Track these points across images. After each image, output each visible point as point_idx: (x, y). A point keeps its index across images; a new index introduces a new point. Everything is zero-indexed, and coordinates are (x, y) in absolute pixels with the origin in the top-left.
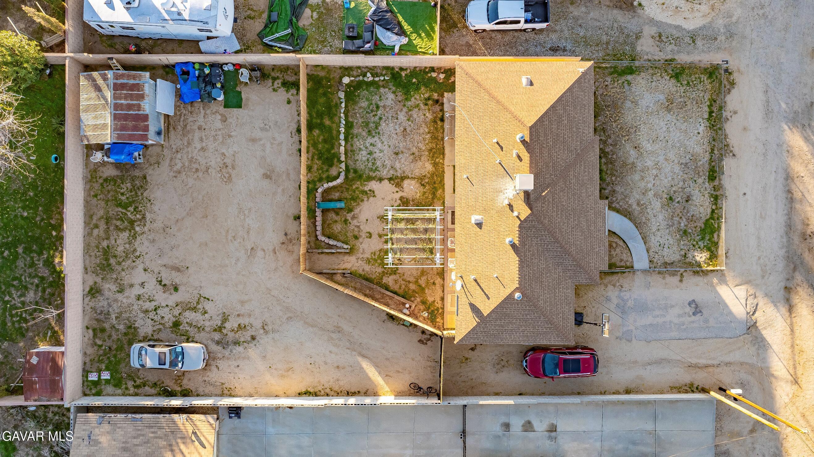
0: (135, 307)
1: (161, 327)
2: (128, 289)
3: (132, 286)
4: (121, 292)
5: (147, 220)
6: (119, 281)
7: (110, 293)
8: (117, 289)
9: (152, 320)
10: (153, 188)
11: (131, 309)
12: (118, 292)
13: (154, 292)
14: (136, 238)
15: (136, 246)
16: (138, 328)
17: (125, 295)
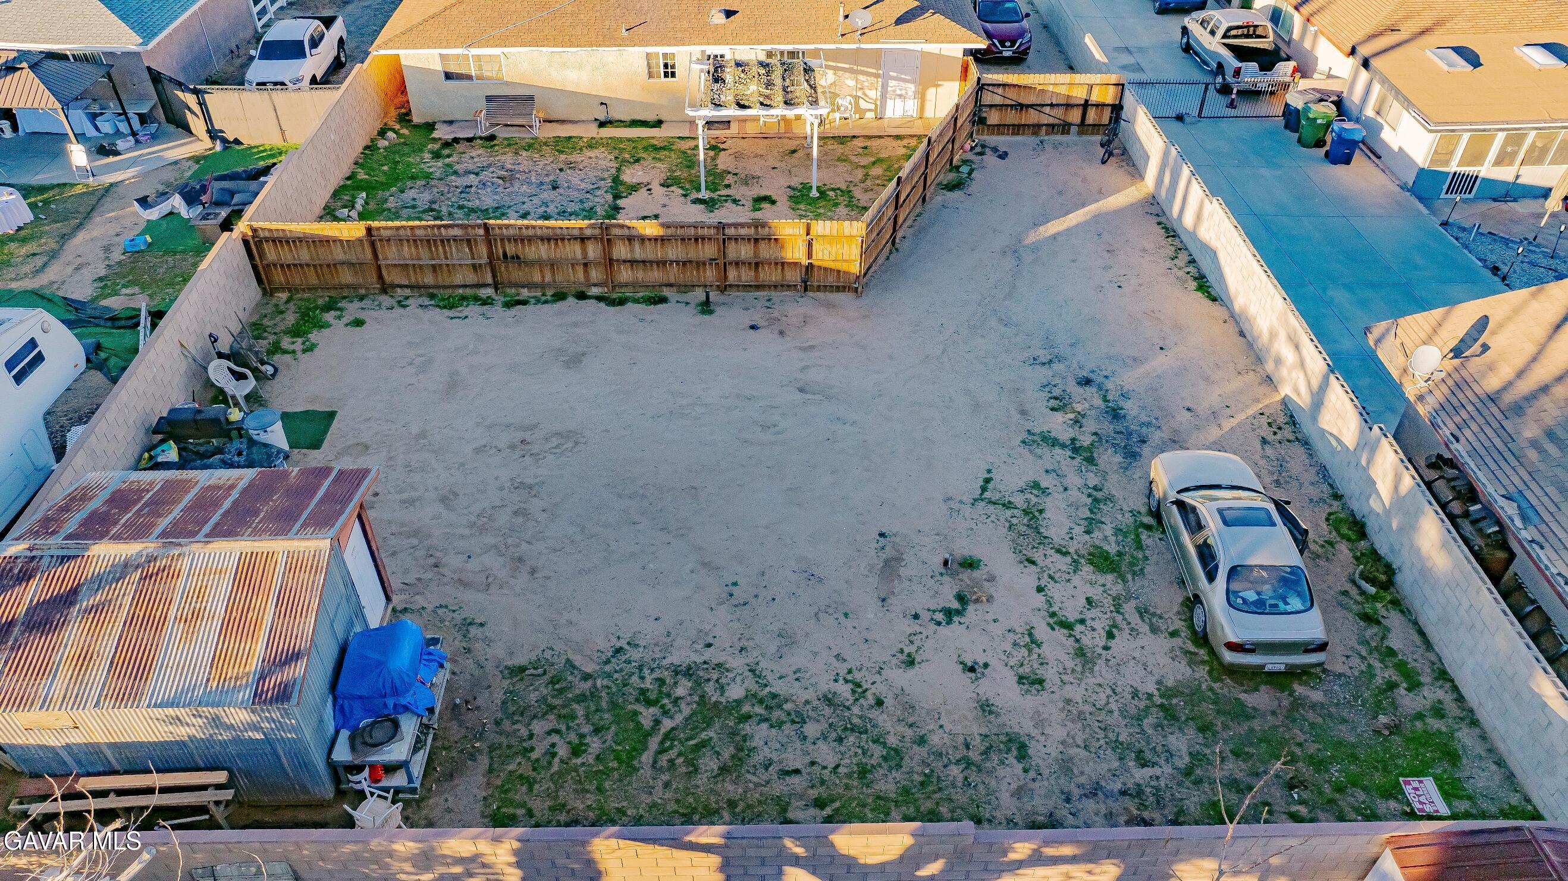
0: (1076, 693)
1: (1129, 608)
2: (1003, 719)
3: (986, 708)
4: (1023, 748)
5: (699, 660)
6: (974, 755)
7: (1040, 787)
8: (1011, 760)
9: (1110, 635)
10: (567, 641)
11: (1088, 708)
12: (1023, 754)
13: (997, 630)
14: (775, 696)
15: (811, 694)
16: (1159, 682)
17: (1035, 732)
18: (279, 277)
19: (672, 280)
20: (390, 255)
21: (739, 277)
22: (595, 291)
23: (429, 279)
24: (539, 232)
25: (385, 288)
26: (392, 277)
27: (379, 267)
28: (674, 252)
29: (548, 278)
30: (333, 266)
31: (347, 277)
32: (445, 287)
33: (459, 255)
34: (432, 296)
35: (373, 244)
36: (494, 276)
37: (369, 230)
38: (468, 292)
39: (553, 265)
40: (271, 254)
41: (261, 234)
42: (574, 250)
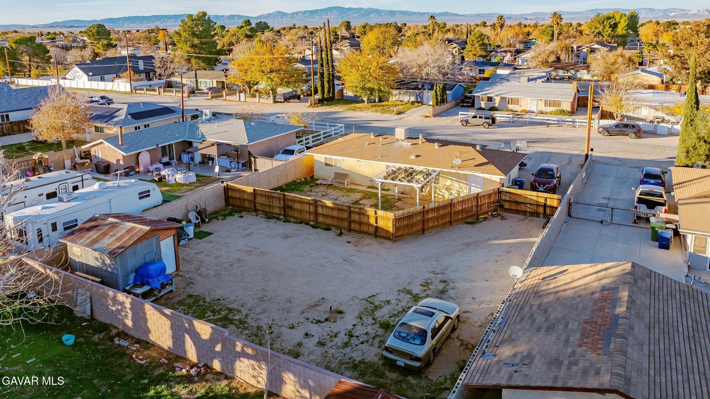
0: (332, 351)
1: (378, 339)
2: (301, 348)
3: (299, 344)
5: (236, 308)
9: (362, 343)
11: (330, 356)
13: (327, 329)
14: (246, 322)
15: (255, 325)
16: (363, 359)
18: (231, 201)
19: (334, 224)
20: (259, 199)
21: (355, 227)
22: (312, 223)
23: (267, 210)
24: (298, 199)
25: (256, 210)
26: (259, 207)
27: (255, 203)
28: (335, 213)
29: (299, 216)
30: (244, 200)
31: (247, 204)
32: (271, 213)
33: (276, 203)
34: (267, 215)
35: (255, 195)
36: (284, 212)
37: (254, 190)
38: (277, 216)
39: (301, 211)
40: (230, 193)
41: (229, 186)
42: (306, 207)
